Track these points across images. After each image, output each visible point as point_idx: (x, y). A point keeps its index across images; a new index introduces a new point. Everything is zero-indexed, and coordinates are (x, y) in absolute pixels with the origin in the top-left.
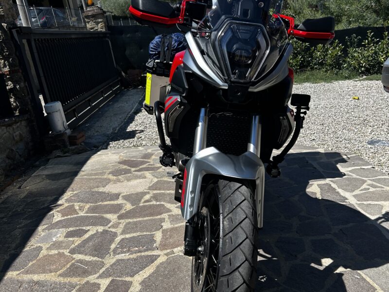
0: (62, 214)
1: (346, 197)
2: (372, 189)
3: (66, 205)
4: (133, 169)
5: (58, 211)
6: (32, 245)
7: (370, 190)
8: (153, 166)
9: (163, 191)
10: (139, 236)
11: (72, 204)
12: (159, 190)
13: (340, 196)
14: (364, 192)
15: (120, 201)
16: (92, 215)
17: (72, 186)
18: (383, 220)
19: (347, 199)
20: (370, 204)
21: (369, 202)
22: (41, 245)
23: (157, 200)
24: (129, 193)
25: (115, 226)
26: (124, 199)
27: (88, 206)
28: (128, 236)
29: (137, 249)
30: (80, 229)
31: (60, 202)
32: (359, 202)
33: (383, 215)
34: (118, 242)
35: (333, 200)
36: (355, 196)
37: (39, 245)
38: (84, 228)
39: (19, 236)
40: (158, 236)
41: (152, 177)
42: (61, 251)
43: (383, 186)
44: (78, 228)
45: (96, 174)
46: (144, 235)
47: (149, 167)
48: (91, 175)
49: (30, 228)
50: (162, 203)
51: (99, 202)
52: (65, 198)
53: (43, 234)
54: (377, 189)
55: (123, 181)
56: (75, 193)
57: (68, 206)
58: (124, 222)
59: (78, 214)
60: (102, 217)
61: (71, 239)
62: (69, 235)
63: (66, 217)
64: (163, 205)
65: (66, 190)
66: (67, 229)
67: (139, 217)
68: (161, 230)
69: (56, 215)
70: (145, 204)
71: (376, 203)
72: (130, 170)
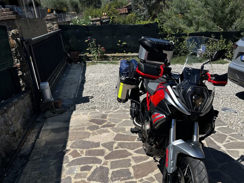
0: (72, 156)
1: (220, 146)
2: (231, 141)
3: (72, 150)
4: (100, 126)
5: (69, 154)
6: (65, 176)
7: (230, 142)
8: (110, 124)
9: (123, 141)
10: (121, 170)
11: (75, 149)
12: (120, 140)
13: (217, 145)
14: (228, 143)
15: (101, 148)
16: (89, 156)
17: (69, 137)
18: (241, 160)
19: (221, 148)
20: (232, 151)
21: (232, 149)
22: (70, 176)
23: (122, 147)
24: (104, 142)
25: (106, 163)
26: (103, 146)
27: (85, 151)
28: (115, 170)
29: (123, 178)
30: (87, 166)
31: (67, 148)
32: (227, 150)
33: (240, 157)
34: (111, 173)
35: (214, 148)
36: (224, 146)
37: (68, 175)
38: (89, 165)
39: (55, 170)
40: (131, 170)
41: (113, 132)
42: (83, 179)
43: (236, 139)
44: (85, 165)
45: (80, 129)
46: (124, 169)
47: (108, 125)
48: (77, 129)
49: (59, 165)
50: (125, 149)
51: (90, 148)
52: (69, 145)
53: (68, 169)
54: (234, 141)
55: (97, 134)
56: (73, 141)
57: (74, 150)
58: (109, 161)
59: (81, 156)
60: (96, 158)
61: (84, 172)
62: (83, 169)
63: (75, 158)
64: (126, 150)
65: (67, 140)
66: (80, 166)
67: (116, 158)
68: (131, 166)
69: (69, 157)
70: (116, 150)
71: (235, 150)
72: (98, 126)
